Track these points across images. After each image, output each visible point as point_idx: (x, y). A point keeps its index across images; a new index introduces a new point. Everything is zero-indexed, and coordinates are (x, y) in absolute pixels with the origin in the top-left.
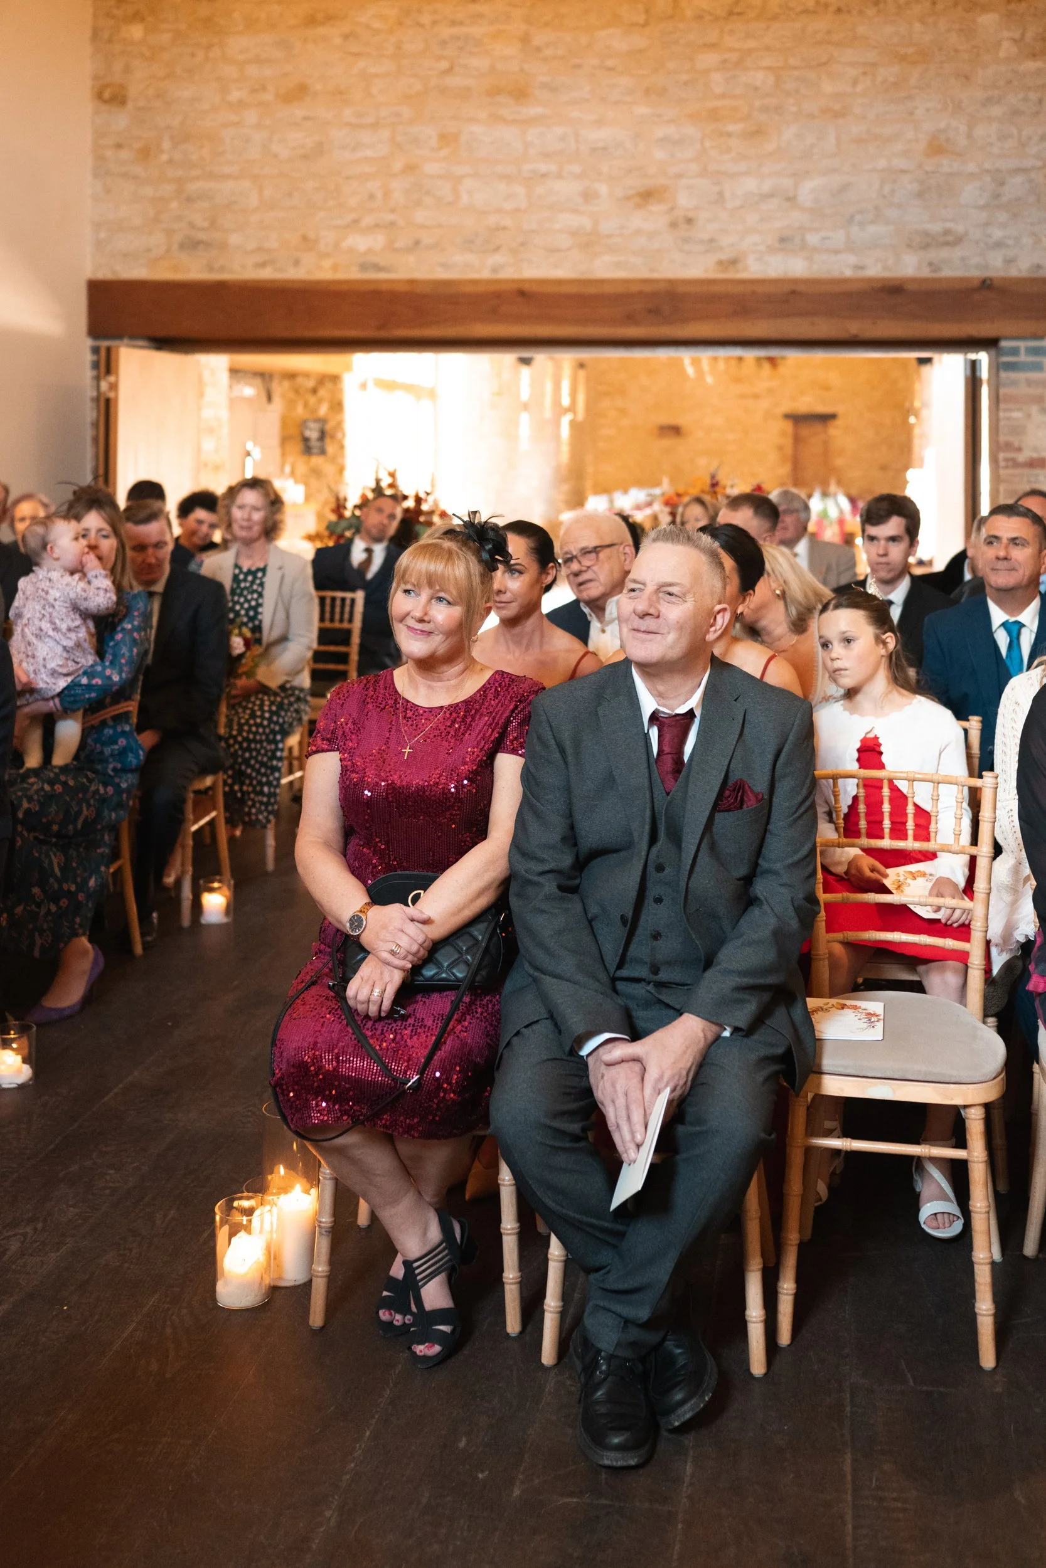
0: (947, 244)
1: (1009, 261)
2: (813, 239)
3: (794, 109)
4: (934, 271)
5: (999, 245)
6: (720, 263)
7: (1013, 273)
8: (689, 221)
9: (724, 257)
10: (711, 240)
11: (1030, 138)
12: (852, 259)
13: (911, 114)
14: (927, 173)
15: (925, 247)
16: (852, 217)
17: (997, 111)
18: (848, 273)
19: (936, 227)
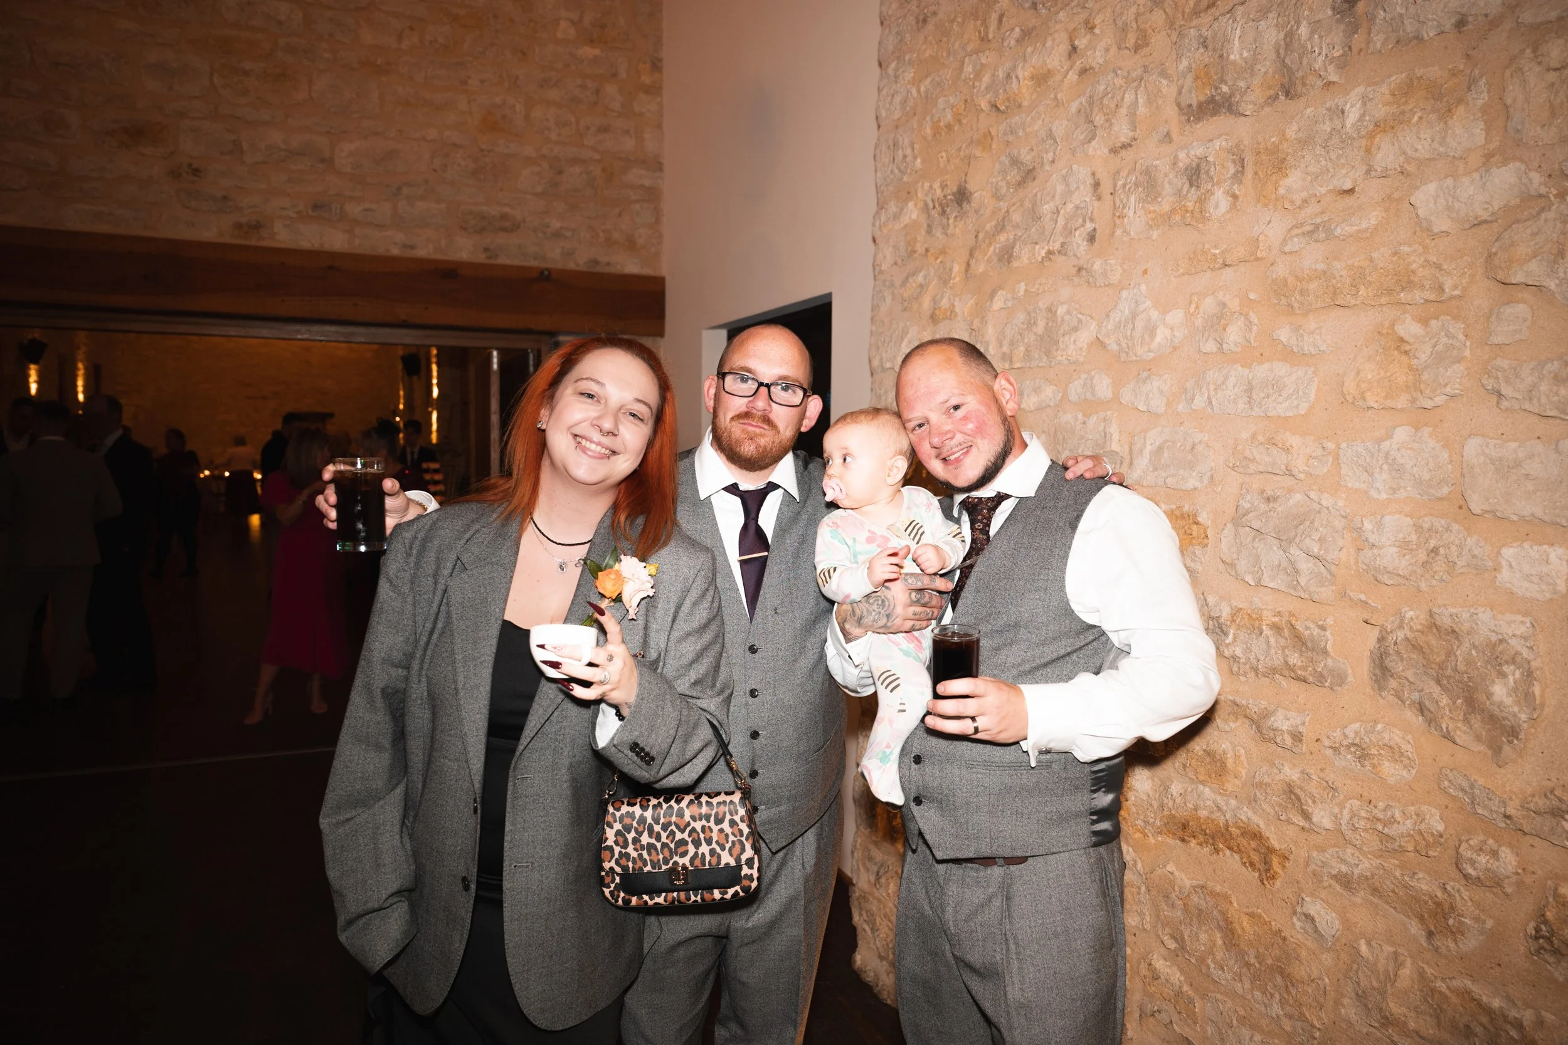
0: (504, 230)
1: (569, 254)
2: (354, 210)
3: (327, 55)
4: (489, 258)
5: (557, 235)
6: (238, 226)
7: (571, 266)
8: (196, 172)
9: (244, 220)
10: (225, 198)
11: (588, 128)
12: (400, 237)
13: (465, 83)
14: (482, 150)
15: (481, 231)
16: (399, 189)
17: (553, 94)
18: (395, 251)
19: (493, 211)
